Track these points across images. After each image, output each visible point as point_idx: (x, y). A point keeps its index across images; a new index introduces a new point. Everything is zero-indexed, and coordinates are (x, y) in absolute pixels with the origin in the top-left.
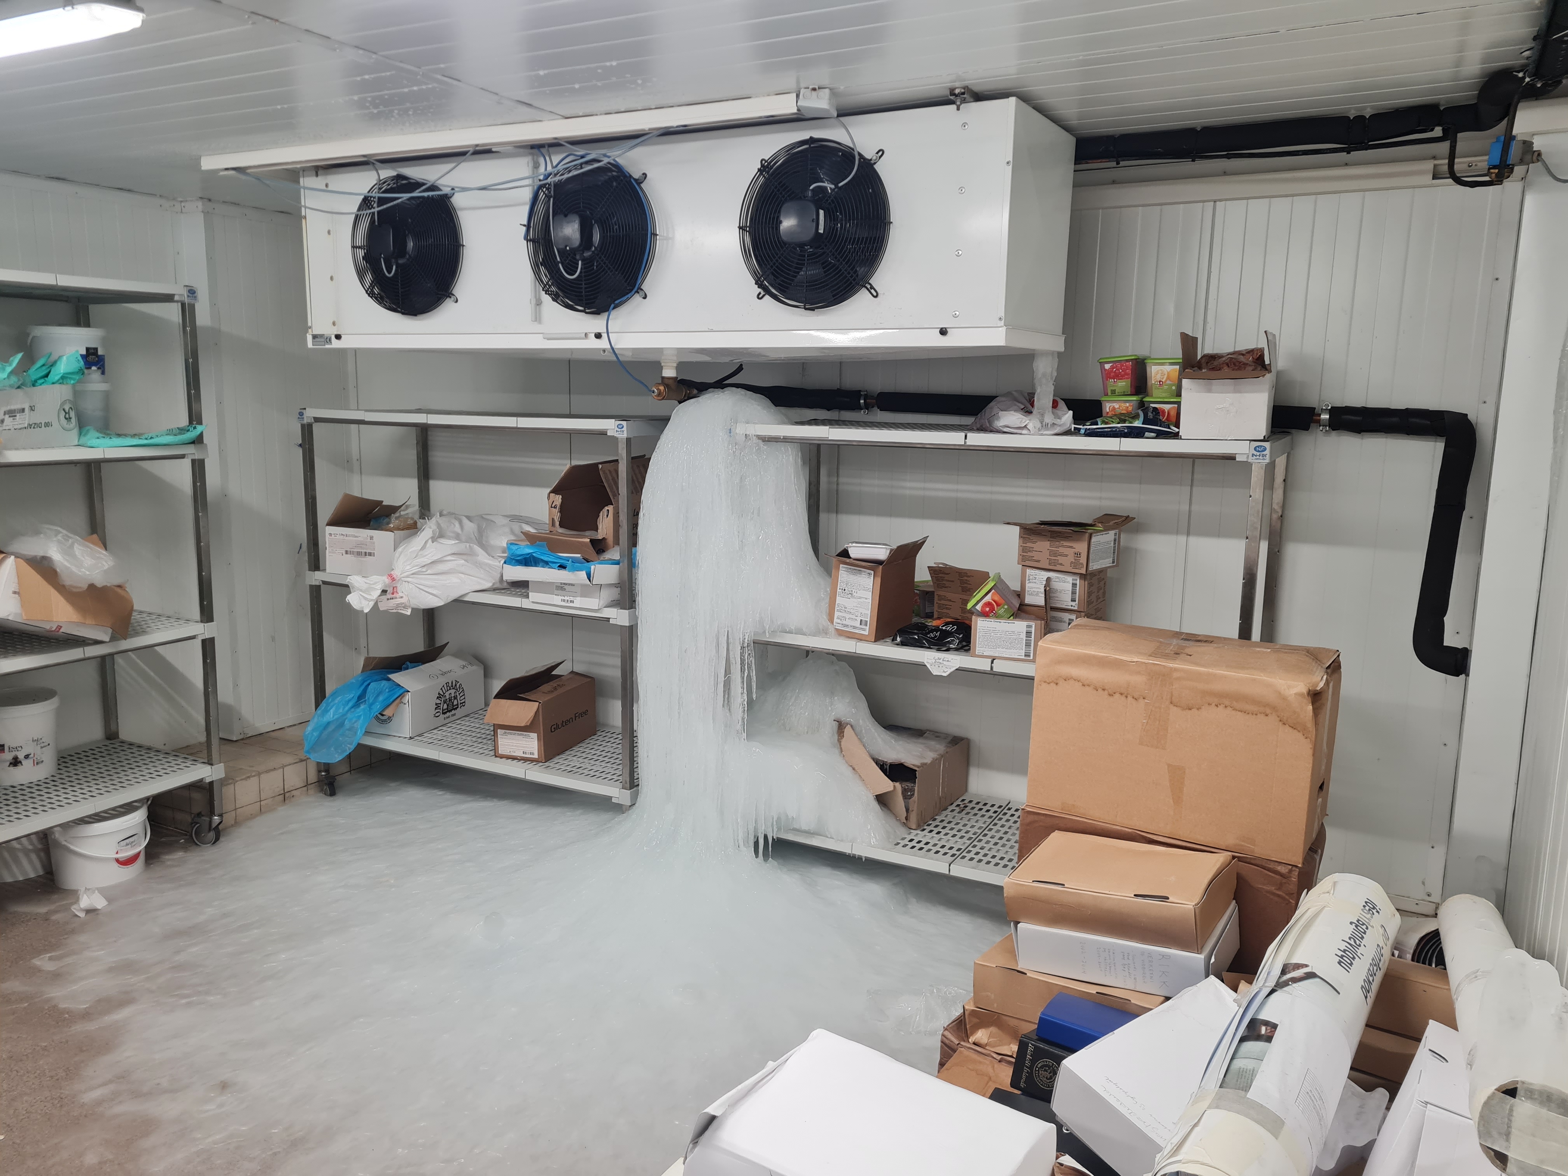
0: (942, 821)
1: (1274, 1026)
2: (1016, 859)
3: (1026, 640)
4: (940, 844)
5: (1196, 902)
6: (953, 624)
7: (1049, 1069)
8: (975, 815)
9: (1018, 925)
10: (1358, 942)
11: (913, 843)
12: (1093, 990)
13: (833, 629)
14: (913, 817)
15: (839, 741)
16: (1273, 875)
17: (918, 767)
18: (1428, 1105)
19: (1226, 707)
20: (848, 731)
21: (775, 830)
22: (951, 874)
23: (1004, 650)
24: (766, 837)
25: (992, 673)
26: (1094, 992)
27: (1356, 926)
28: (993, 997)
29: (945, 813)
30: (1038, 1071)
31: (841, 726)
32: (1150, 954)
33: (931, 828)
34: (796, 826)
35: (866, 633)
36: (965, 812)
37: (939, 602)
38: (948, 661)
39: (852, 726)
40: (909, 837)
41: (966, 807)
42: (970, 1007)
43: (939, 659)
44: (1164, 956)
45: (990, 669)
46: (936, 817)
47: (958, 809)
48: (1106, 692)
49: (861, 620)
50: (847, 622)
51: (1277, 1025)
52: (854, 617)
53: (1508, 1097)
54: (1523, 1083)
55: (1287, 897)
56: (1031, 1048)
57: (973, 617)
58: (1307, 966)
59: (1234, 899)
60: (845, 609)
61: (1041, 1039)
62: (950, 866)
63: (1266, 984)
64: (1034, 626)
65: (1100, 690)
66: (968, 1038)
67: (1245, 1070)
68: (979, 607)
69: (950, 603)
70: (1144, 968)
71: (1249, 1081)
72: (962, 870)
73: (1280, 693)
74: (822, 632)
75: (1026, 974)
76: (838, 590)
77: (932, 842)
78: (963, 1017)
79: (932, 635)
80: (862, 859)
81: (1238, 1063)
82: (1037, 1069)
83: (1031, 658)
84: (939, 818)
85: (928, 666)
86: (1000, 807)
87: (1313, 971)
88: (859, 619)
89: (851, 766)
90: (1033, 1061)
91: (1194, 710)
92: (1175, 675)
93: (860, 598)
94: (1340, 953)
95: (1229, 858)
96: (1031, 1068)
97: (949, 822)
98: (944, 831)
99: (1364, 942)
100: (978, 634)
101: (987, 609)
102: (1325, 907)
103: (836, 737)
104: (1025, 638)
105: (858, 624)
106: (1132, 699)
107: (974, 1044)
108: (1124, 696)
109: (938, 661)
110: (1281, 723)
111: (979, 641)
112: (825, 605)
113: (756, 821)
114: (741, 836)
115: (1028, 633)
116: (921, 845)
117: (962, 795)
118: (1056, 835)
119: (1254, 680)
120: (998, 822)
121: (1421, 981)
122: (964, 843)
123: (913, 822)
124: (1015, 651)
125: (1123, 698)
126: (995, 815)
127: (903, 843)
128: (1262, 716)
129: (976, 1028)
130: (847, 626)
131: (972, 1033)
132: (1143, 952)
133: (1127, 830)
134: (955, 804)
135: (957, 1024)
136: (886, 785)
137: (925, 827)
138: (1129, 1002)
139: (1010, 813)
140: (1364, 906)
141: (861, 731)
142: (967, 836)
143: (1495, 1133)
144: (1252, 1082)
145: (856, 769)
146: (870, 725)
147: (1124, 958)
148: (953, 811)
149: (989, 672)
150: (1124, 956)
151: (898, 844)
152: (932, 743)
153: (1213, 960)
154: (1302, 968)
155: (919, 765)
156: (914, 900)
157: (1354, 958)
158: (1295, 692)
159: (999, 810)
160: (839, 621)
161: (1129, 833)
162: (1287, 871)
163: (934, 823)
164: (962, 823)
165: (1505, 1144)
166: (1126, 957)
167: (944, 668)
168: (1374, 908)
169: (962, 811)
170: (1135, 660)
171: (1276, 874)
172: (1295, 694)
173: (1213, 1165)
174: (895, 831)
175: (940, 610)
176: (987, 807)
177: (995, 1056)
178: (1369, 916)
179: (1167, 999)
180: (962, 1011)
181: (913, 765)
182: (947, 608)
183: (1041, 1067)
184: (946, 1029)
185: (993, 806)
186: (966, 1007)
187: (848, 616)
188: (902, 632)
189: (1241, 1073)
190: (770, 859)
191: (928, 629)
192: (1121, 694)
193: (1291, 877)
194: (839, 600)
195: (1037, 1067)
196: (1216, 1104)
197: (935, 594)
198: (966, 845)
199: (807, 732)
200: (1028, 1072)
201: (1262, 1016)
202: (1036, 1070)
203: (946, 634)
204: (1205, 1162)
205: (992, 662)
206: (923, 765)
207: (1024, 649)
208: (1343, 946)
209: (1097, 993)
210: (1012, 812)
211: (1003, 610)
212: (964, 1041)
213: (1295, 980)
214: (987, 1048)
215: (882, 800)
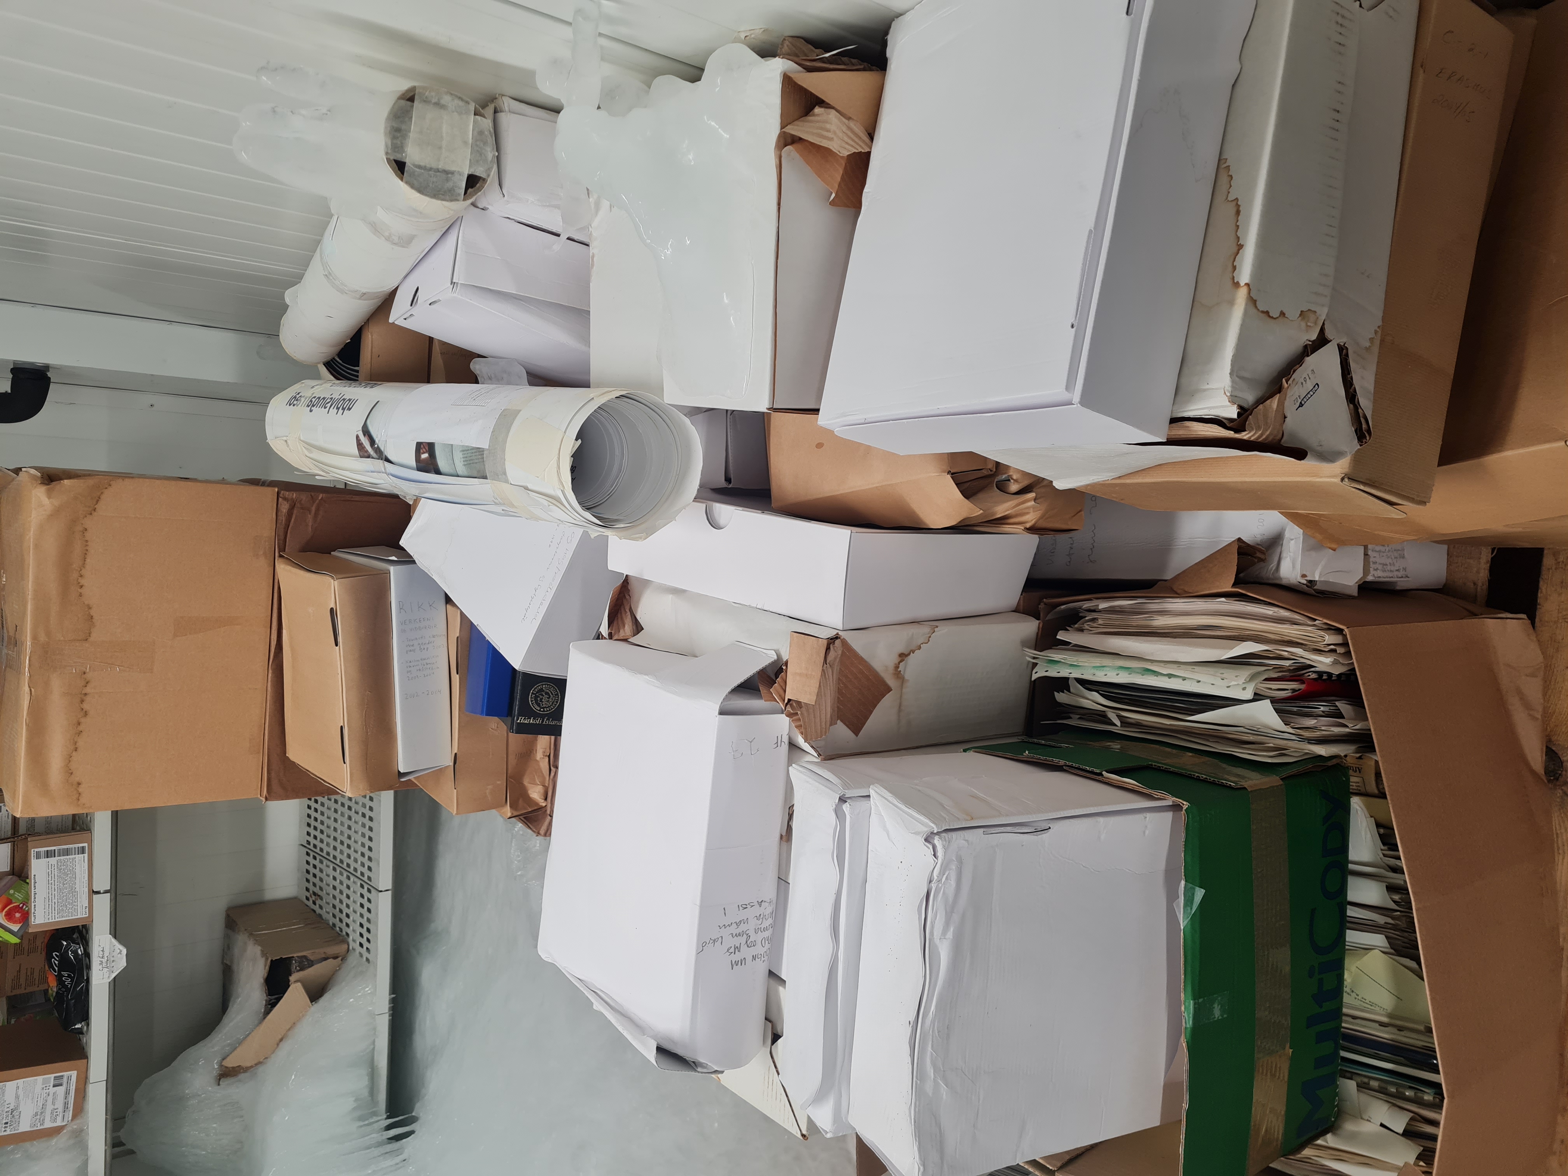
0: (334, 916)
1: (419, 445)
2: (333, 797)
3: (59, 856)
4: (359, 910)
5: (330, 578)
6: (49, 957)
7: (538, 697)
8: (321, 880)
9: (402, 772)
10: (328, 401)
11: (364, 941)
12: (456, 678)
13: (74, 1122)
14: (332, 950)
15: (246, 1070)
16: (294, 516)
17: (267, 959)
18: (454, 281)
19: (81, 576)
20: (230, 1063)
21: (375, 1119)
22: (390, 887)
23: (77, 881)
24: (389, 1128)
25: (115, 891)
26: (458, 676)
27: (313, 406)
28: (490, 787)
29: (325, 916)
30: (543, 708)
31: (226, 1074)
32: (402, 623)
33: (343, 926)
34: (366, 1093)
35: (74, 1074)
36: (320, 893)
37: (23, 986)
38: (103, 951)
39: (224, 1059)
40: (359, 949)
41: (314, 894)
42: (508, 811)
43: (101, 963)
44: (400, 608)
45: (109, 894)
46: (331, 924)
47: (318, 902)
48: (83, 720)
49: (54, 1086)
50: (60, 1105)
51: (417, 443)
52: (50, 1099)
53: (406, 169)
54: (387, 153)
55: (317, 501)
56: (522, 720)
57: (30, 931)
58: (357, 437)
59: (330, 554)
60: (39, 1115)
61: (510, 713)
62: (381, 891)
63: (384, 471)
64: (36, 850)
65: (81, 728)
66: (542, 808)
67: (465, 459)
68: (15, 927)
69: (23, 972)
70: (420, 627)
71: (473, 451)
72: (384, 877)
73: (52, 515)
74: (79, 1138)
75: (456, 754)
76: (8, 1132)
77: (359, 920)
78: (521, 817)
79: (68, 982)
80: (393, 998)
81: (461, 469)
82: (542, 710)
83: (86, 845)
84: (331, 921)
85: (114, 975)
86: (308, 854)
87: (361, 429)
88: (53, 1090)
89: (278, 1045)
90: (535, 715)
91: (92, 612)
92: (42, 638)
93: (17, 1097)
94: (341, 411)
95: (281, 560)
96: (542, 717)
97: (334, 907)
98: (345, 910)
99: (328, 396)
100: (57, 920)
101: (18, 915)
102: (300, 440)
103: (242, 1076)
104: (57, 858)
105: (61, 1090)
106: (88, 688)
107: (546, 799)
108: (85, 698)
109: (104, 964)
110: (95, 514)
111: (67, 916)
112: (35, 1147)
113: (368, 1148)
114: (389, 1162)
115: (48, 855)
116: (364, 931)
117: (303, 902)
118: (293, 754)
119: (36, 546)
120: (325, 852)
121: (369, 357)
122: (354, 882)
123: (341, 949)
124: (78, 867)
125: (88, 699)
126: (318, 857)
127: (365, 954)
128: (88, 535)
129: (529, 800)
130: (66, 1105)
131: (537, 804)
132: (402, 631)
133: (270, 675)
134: (313, 906)
135: (531, 824)
136: (295, 993)
137: (344, 933)
138: (459, 638)
139: (313, 841)
140: (294, 405)
141: (229, 1045)
142: (346, 882)
143: (449, 185)
144: (474, 448)
145: (280, 1037)
146: (220, 1036)
147: (414, 651)
148: (321, 907)
149: (113, 895)
150: (410, 651)
151: (368, 960)
152: (236, 951)
153: (394, 558)
154: (360, 440)
155: (264, 959)
156: (433, 926)
157: (344, 400)
158: (47, 499)
159: (312, 854)
160: (59, 1119)
161: (273, 673)
162: (286, 503)
163: (338, 924)
164: (332, 892)
165: (456, 177)
166: (412, 648)
167: (115, 954)
168: (295, 397)
169: (319, 896)
170: (27, 689)
171: (292, 514)
172: (49, 497)
173: (556, 458)
174: (354, 967)
175: (37, 982)
176: (311, 868)
177: (552, 774)
178: (303, 399)
179: (448, 600)
180: (513, 819)
181: (265, 966)
182: (32, 973)
183: (540, 707)
184: (538, 834)
185: (308, 863)
186: (509, 815)
187: (50, 1107)
188: (66, 1023)
189: (468, 463)
190: (413, 1114)
191: (60, 989)
192: (82, 701)
193: (292, 498)
194: (25, 1126)
195: (540, 711)
196: (501, 476)
197: (10, 994)
198: (356, 879)
199: (242, 1117)
200: (548, 719)
201: (413, 463)
202: (544, 711)
203: (65, 963)
204: (556, 465)
205: (98, 893)
206: (264, 954)
207: (74, 856)
208: (333, 411)
209: (457, 673)
210: (311, 839)
211: (17, 895)
212: (546, 811)
213: (372, 442)
214: (547, 785)
215: (316, 993)
